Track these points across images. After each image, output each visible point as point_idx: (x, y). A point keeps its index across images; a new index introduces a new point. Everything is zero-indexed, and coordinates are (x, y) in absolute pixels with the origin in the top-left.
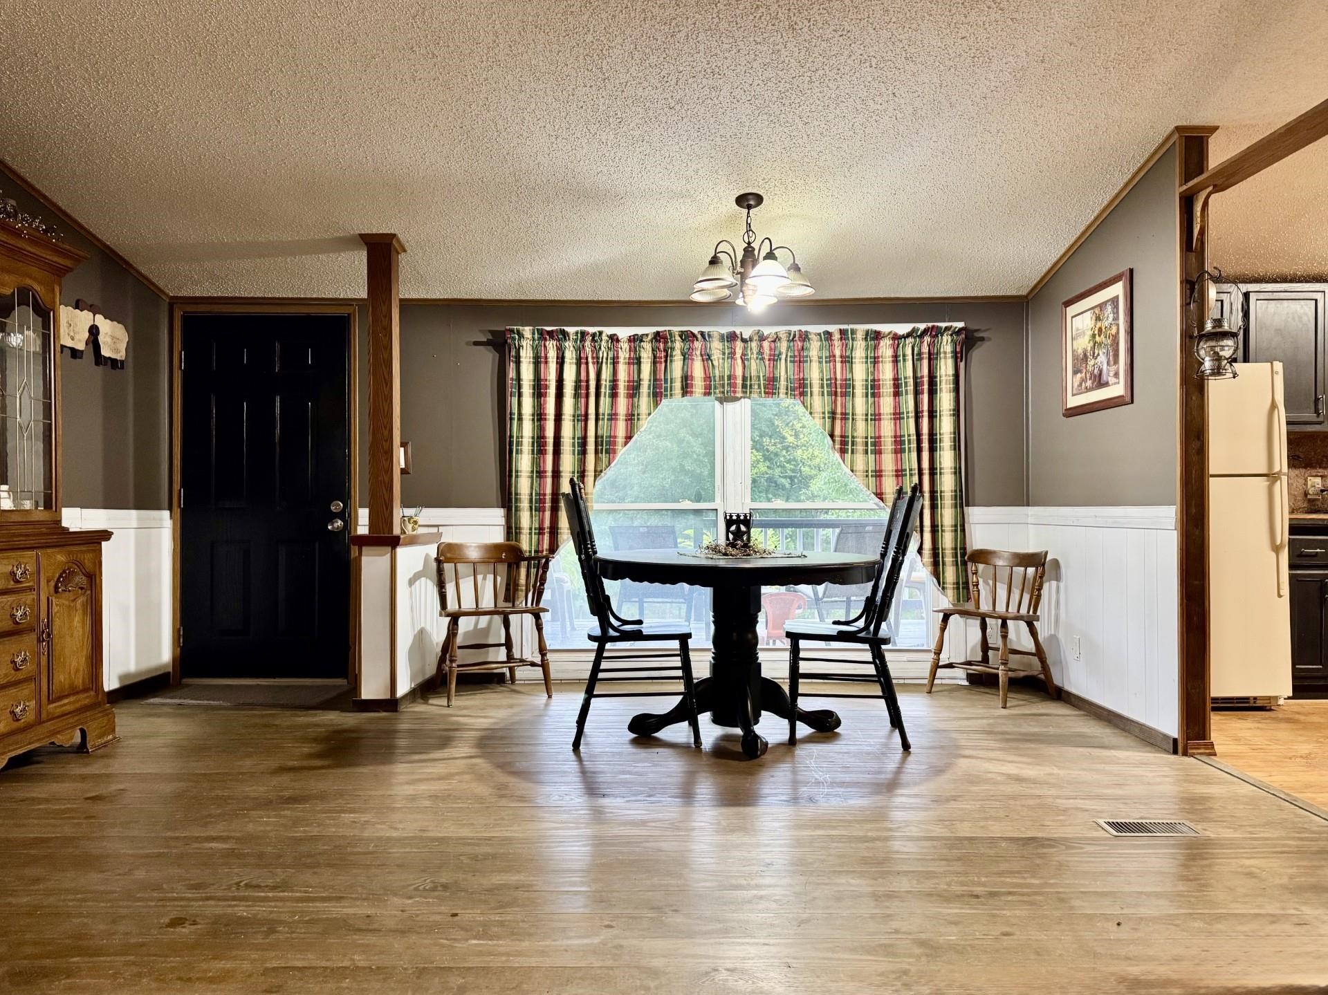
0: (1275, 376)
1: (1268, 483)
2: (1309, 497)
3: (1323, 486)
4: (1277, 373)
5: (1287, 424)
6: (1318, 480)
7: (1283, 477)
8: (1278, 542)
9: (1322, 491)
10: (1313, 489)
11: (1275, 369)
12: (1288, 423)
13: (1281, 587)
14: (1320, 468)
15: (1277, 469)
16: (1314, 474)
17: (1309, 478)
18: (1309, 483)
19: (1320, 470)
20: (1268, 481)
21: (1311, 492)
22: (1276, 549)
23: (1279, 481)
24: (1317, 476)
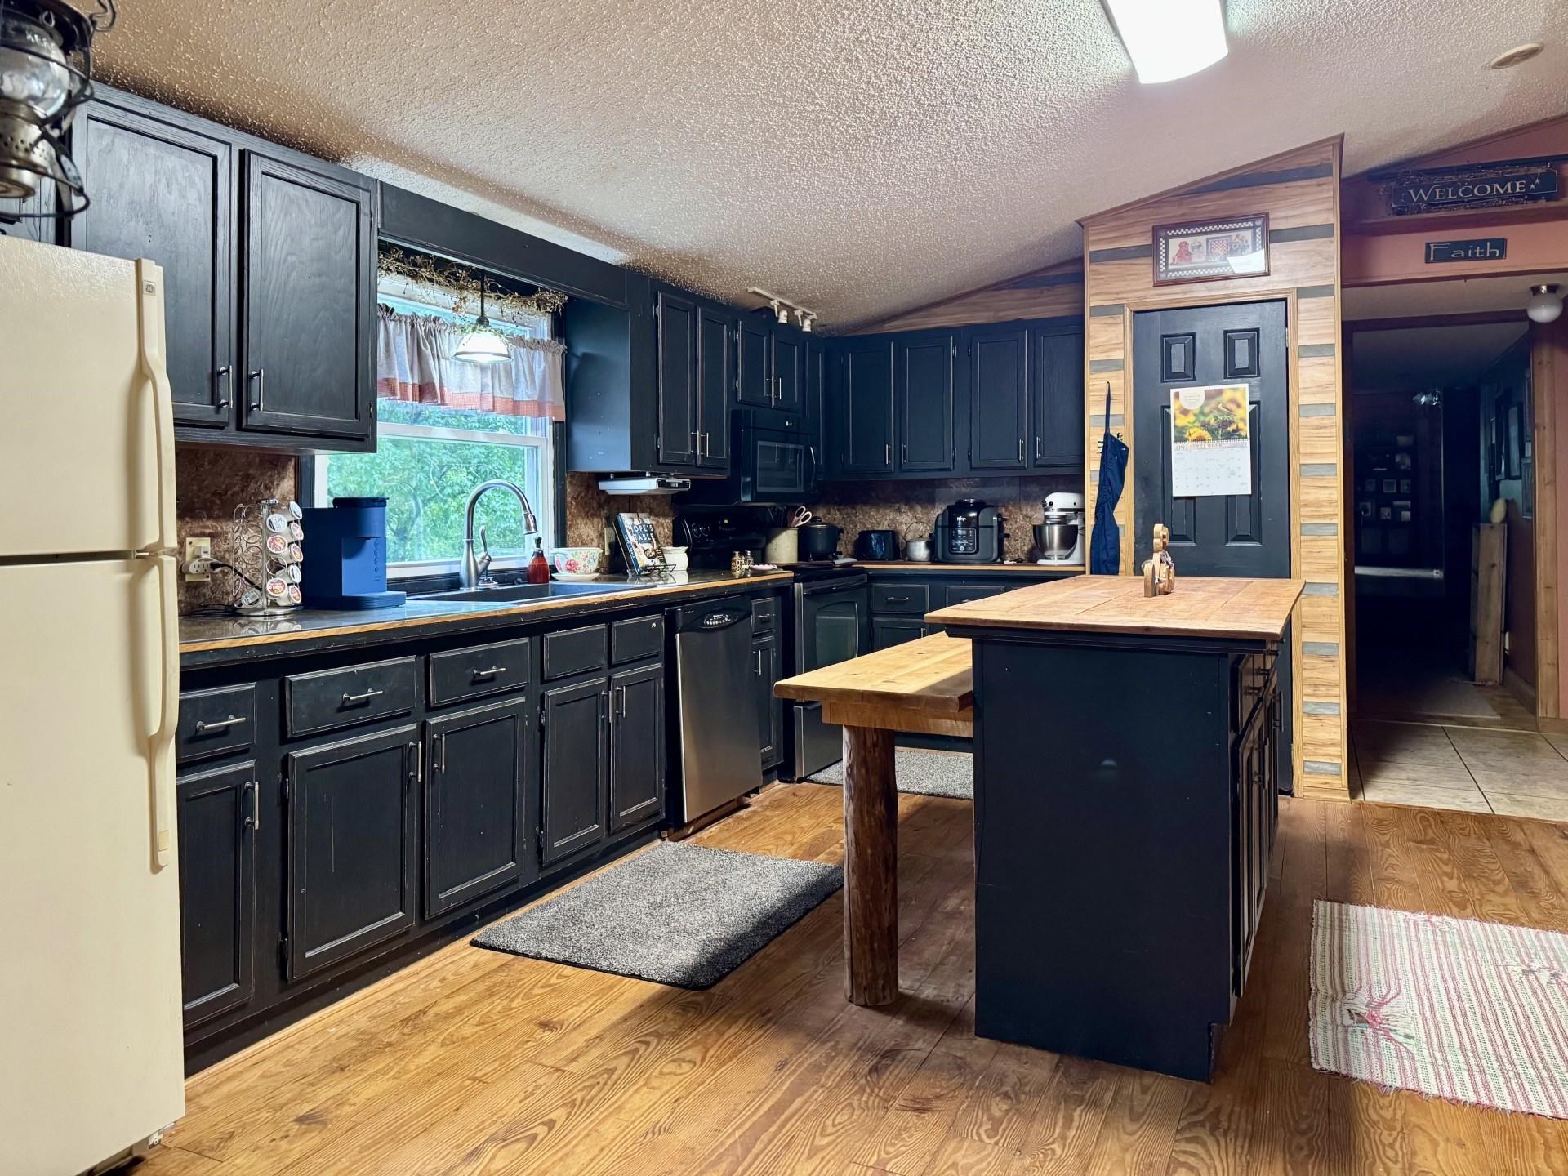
0: (146, 298)
1: (127, 576)
2: (188, 579)
3: (214, 554)
4: (151, 290)
5: (175, 425)
6: (205, 543)
7: (166, 558)
8: (154, 728)
9: (214, 566)
10: (196, 562)
11: (145, 277)
12: (178, 423)
13: (161, 839)
14: (209, 517)
15: (150, 537)
16: (198, 531)
17: (188, 540)
18: (189, 550)
19: (209, 523)
20: (128, 570)
21: (192, 569)
22: (147, 747)
23: (156, 569)
24: (203, 535)
